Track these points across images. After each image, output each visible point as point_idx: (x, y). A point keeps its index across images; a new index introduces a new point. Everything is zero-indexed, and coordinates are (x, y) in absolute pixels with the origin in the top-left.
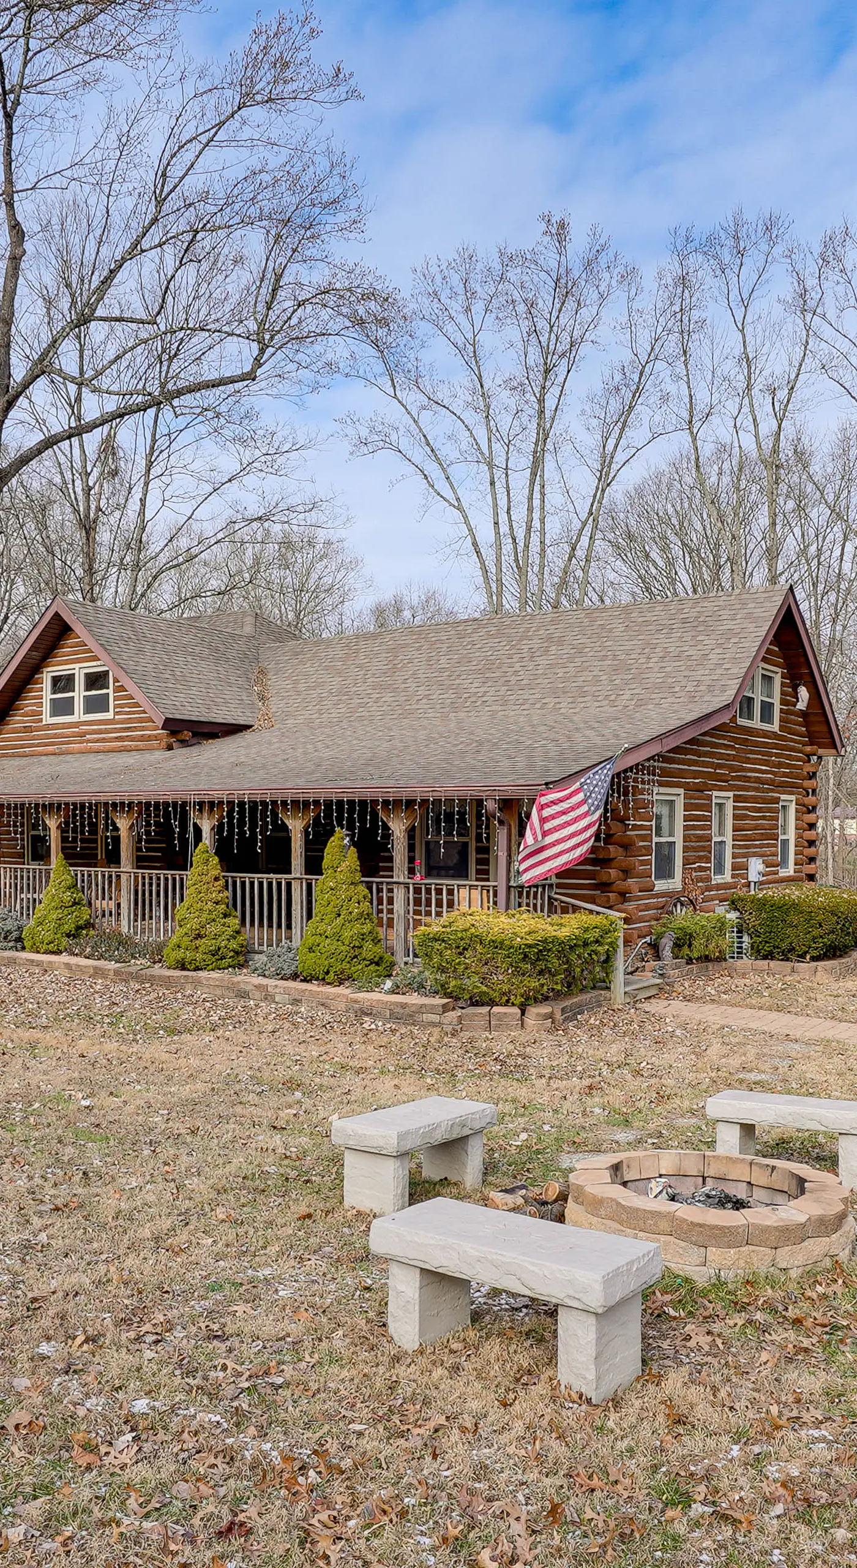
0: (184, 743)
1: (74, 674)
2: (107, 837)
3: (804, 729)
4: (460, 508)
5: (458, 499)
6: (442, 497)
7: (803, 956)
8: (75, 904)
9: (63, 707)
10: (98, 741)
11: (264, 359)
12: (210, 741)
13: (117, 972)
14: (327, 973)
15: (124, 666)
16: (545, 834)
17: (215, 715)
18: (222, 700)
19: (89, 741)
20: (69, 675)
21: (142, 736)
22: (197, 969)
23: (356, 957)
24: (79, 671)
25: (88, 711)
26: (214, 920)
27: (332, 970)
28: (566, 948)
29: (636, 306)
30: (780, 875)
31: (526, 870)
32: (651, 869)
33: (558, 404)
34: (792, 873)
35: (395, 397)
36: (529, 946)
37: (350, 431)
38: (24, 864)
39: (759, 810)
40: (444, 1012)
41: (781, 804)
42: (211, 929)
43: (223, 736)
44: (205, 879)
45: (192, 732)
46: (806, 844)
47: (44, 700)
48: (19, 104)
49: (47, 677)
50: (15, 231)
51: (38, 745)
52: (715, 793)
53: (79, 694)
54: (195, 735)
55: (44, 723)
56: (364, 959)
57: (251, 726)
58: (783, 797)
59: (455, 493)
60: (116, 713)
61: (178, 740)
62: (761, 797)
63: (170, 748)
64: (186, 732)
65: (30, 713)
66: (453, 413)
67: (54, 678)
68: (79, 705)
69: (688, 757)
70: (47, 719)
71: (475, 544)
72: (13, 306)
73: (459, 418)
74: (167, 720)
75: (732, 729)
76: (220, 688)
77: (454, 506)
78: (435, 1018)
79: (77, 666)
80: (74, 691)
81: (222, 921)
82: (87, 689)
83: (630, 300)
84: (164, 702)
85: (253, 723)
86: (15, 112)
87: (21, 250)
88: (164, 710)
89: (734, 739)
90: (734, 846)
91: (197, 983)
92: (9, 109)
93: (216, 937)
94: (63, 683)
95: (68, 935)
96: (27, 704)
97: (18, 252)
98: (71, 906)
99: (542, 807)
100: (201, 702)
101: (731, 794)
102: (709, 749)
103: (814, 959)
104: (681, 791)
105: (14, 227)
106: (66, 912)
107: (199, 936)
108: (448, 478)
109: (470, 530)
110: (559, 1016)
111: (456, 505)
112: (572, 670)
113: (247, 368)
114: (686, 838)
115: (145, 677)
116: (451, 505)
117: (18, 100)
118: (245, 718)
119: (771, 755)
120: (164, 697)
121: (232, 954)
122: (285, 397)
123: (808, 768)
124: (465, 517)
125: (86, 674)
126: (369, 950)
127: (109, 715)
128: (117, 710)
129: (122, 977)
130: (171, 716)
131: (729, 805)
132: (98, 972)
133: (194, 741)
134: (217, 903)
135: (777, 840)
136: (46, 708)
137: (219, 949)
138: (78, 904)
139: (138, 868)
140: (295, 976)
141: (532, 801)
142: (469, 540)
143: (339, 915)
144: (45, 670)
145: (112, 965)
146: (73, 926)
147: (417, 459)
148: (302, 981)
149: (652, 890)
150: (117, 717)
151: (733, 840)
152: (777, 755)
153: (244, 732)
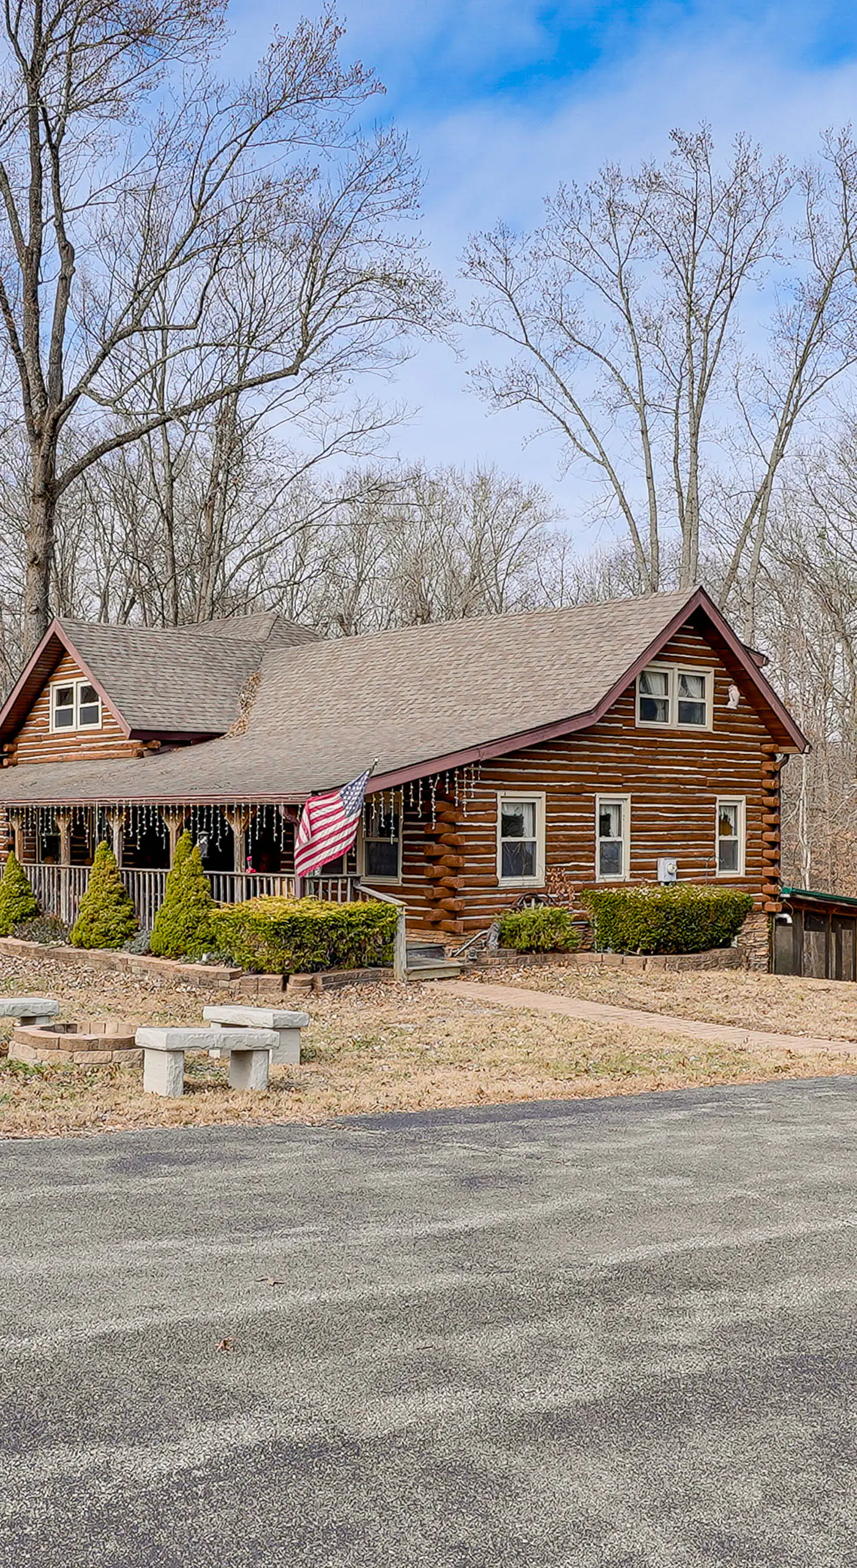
0: (155, 752)
1: (72, 688)
2: (43, 838)
3: (763, 726)
4: (605, 463)
5: (602, 453)
6: (585, 451)
7: (636, 948)
8: (22, 894)
9: (64, 718)
10: (89, 750)
11: (308, 351)
12: (180, 749)
13: (37, 950)
14: (167, 948)
15: (103, 682)
16: (313, 833)
17: (187, 725)
18: (201, 709)
19: (83, 750)
20: (68, 689)
21: (122, 745)
22: (91, 947)
23: (190, 936)
24: (76, 685)
25: (84, 721)
26: (107, 907)
27: (170, 946)
28: (319, 927)
29: (815, 211)
30: (717, 876)
31: (300, 864)
32: (496, 866)
33: (721, 336)
34: (742, 875)
35: (527, 343)
36: (279, 924)
37: (484, 384)
38: (35, 862)
39: (677, 811)
40: (231, 979)
41: (718, 804)
42: (104, 914)
43: (194, 744)
44: (103, 872)
45: (161, 741)
46: (767, 845)
47: (50, 712)
48: (64, 134)
49: (53, 688)
50: (65, 252)
51: (47, 753)
52: (598, 795)
53: (77, 705)
54: (164, 743)
55: (51, 732)
56: (198, 938)
57: (223, 734)
58: (719, 797)
59: (599, 446)
60: (103, 724)
61: (149, 749)
62: (677, 798)
63: (140, 755)
64: (154, 742)
65: (40, 724)
66: (598, 354)
67: (59, 691)
68: (76, 716)
69: (551, 762)
70: (54, 729)
71: (623, 503)
72: (64, 323)
73: (605, 360)
74: (133, 731)
75: (625, 732)
76: (203, 697)
77: (598, 461)
78: (225, 984)
79: (75, 680)
80: (72, 703)
81: (114, 908)
82: (83, 702)
83: (810, 205)
84: (135, 714)
85: (224, 731)
86: (60, 142)
87: (71, 268)
88: (133, 722)
89: (630, 742)
90: (632, 847)
91: (85, 958)
92: (53, 142)
93: (107, 921)
94: (65, 696)
95: (15, 921)
96: (37, 715)
97: (69, 271)
98: (19, 897)
99: (310, 811)
100: (176, 712)
101: (628, 796)
102: (588, 753)
103: (646, 952)
104: (543, 794)
105: (64, 248)
106: (13, 902)
107: (93, 921)
108: (590, 430)
109: (618, 487)
110: (320, 984)
111: (601, 460)
112: (489, 677)
113: (289, 363)
114: (549, 838)
115: (122, 692)
116: (595, 460)
117: (63, 131)
118: (220, 726)
119: (702, 755)
120: (137, 709)
121: (120, 935)
122: (373, 370)
123: (769, 766)
124: (612, 473)
125: (83, 688)
126: (201, 930)
127: (98, 726)
128: (105, 721)
129: (40, 954)
130: (137, 728)
131: (627, 807)
132: (25, 951)
133: (166, 748)
134: (111, 893)
135: (714, 841)
136: (52, 719)
137: (109, 931)
138: (26, 894)
139: (72, 864)
140: (148, 952)
141: (303, 806)
142: (617, 498)
143: (180, 901)
144: (51, 684)
145: (36, 944)
146: (19, 913)
147: (558, 410)
148: (153, 956)
149: (496, 886)
150: (105, 727)
151: (632, 841)
152: (709, 755)
153: (216, 740)
